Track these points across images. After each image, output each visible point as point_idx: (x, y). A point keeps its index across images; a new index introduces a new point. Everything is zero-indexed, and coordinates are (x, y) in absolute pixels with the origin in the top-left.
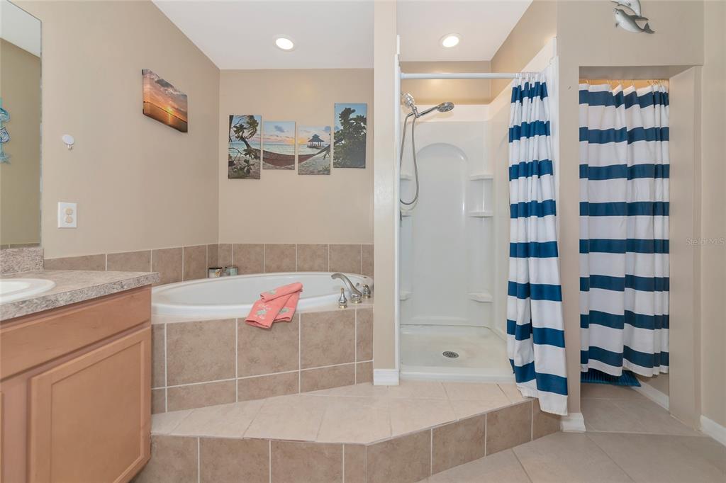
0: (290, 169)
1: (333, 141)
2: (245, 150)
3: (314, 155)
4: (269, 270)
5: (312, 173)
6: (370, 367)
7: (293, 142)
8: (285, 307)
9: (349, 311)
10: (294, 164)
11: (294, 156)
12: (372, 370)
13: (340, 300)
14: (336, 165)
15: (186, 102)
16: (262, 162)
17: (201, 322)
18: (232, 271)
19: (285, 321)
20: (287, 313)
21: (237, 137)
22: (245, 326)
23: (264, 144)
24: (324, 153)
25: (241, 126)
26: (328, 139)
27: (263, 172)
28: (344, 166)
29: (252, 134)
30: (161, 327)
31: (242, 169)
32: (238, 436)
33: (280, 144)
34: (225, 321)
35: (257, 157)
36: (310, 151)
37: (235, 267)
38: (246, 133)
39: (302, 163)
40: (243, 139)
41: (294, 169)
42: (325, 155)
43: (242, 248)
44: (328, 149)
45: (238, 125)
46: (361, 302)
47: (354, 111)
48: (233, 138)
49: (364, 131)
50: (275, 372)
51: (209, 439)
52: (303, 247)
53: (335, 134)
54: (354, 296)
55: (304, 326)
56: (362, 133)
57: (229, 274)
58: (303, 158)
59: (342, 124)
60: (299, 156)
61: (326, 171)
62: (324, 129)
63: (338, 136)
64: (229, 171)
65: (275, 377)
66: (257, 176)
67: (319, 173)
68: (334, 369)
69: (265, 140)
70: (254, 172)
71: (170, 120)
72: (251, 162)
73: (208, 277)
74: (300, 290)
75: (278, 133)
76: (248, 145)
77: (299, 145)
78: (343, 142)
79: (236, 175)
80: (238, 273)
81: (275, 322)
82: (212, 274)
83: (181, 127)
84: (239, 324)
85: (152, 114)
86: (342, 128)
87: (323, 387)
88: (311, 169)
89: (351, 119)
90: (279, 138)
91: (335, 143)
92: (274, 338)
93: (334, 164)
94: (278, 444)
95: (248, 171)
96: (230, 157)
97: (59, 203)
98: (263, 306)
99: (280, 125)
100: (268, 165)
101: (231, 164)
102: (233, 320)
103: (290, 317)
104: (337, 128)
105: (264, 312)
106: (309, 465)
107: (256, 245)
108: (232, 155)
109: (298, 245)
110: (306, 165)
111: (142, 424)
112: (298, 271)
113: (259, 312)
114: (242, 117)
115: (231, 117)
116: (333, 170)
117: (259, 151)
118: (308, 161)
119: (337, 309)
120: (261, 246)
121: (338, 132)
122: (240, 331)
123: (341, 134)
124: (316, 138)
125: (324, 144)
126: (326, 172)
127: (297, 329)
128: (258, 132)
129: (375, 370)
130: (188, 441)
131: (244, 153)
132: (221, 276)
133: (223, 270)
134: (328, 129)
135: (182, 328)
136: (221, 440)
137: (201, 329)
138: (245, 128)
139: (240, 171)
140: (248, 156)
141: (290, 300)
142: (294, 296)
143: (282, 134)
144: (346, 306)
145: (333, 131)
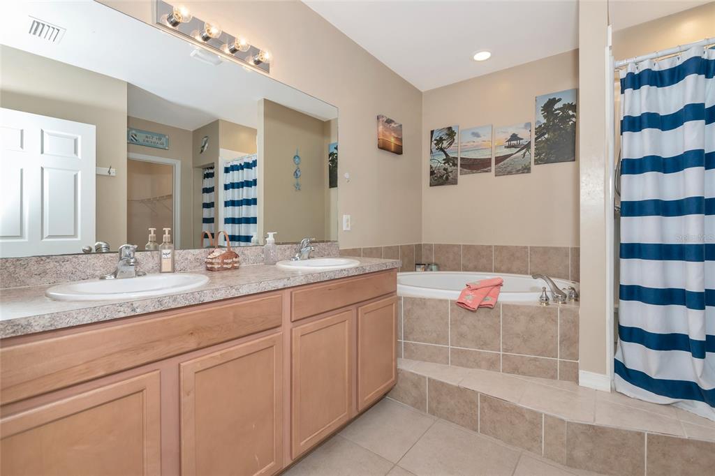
0: (487, 171)
1: (534, 136)
2: (444, 160)
3: (512, 155)
4: (466, 269)
5: (510, 173)
6: (576, 368)
7: (490, 145)
8: (488, 297)
9: (551, 308)
10: (491, 166)
11: (490, 159)
12: (578, 371)
13: (541, 297)
14: (537, 162)
15: (402, 130)
16: (459, 168)
17: (424, 299)
18: (434, 267)
19: (489, 307)
20: (490, 301)
21: (437, 149)
22: (456, 306)
23: (461, 152)
24: (524, 151)
25: (441, 138)
26: (527, 136)
27: (461, 178)
28: (547, 161)
29: (450, 144)
30: (400, 298)
31: (441, 177)
32: (455, 384)
33: (476, 149)
34: (441, 301)
35: (455, 165)
36: (508, 151)
37: (436, 264)
38: (445, 144)
39: (500, 164)
40: (442, 150)
41: (490, 171)
42: (525, 153)
43: (440, 248)
44: (528, 146)
45: (438, 138)
46: (565, 303)
47: (560, 100)
48: (434, 150)
49: (574, 119)
50: (479, 349)
51: (434, 380)
52: (500, 249)
53: (536, 129)
54: (557, 297)
55: (505, 315)
56: (570, 123)
57: (431, 270)
58: (499, 160)
59: (545, 117)
60: (496, 158)
61: (527, 169)
62: (523, 126)
63: (540, 132)
64: (431, 180)
65: (480, 353)
66: (455, 182)
67: (518, 172)
68: (535, 360)
69: (463, 148)
70: (452, 179)
71: (393, 148)
72: (450, 170)
73: (415, 270)
74: (500, 285)
75: (475, 139)
76: (446, 155)
77: (496, 147)
78: (546, 136)
79: (436, 182)
80: (439, 269)
81: (480, 306)
82: (418, 269)
83: (399, 151)
84: (451, 305)
85: (383, 147)
86: (545, 121)
87: (524, 374)
88: (509, 169)
89: (556, 110)
90: (475, 144)
91: (536, 139)
92: (479, 320)
93: (535, 161)
94: (485, 398)
95: (447, 178)
96: (431, 167)
97: (344, 216)
98: (468, 292)
99: (475, 131)
100: (465, 170)
101: (432, 173)
102: (446, 301)
103: (493, 304)
104: (538, 122)
105: (471, 297)
106: (511, 422)
107: (454, 246)
108: (432, 165)
109: (495, 246)
110: (503, 165)
111: (394, 358)
112: (495, 272)
113: (467, 297)
114: (441, 130)
115: (432, 132)
116: (533, 167)
117: (457, 158)
118: (505, 161)
119: (539, 305)
120: (459, 246)
121: (540, 126)
122: (452, 310)
123: (544, 128)
124: (514, 137)
125: (524, 142)
126: (526, 171)
127: (499, 316)
128: (456, 141)
129: (580, 371)
130: (421, 378)
131: (443, 162)
132: (425, 270)
133: (427, 267)
134: (528, 125)
135: (412, 301)
136: (442, 384)
137: (425, 304)
138: (444, 140)
139: (440, 179)
140: (447, 164)
141: (492, 292)
142: (495, 288)
143: (479, 139)
144: (547, 304)
145: (534, 127)
